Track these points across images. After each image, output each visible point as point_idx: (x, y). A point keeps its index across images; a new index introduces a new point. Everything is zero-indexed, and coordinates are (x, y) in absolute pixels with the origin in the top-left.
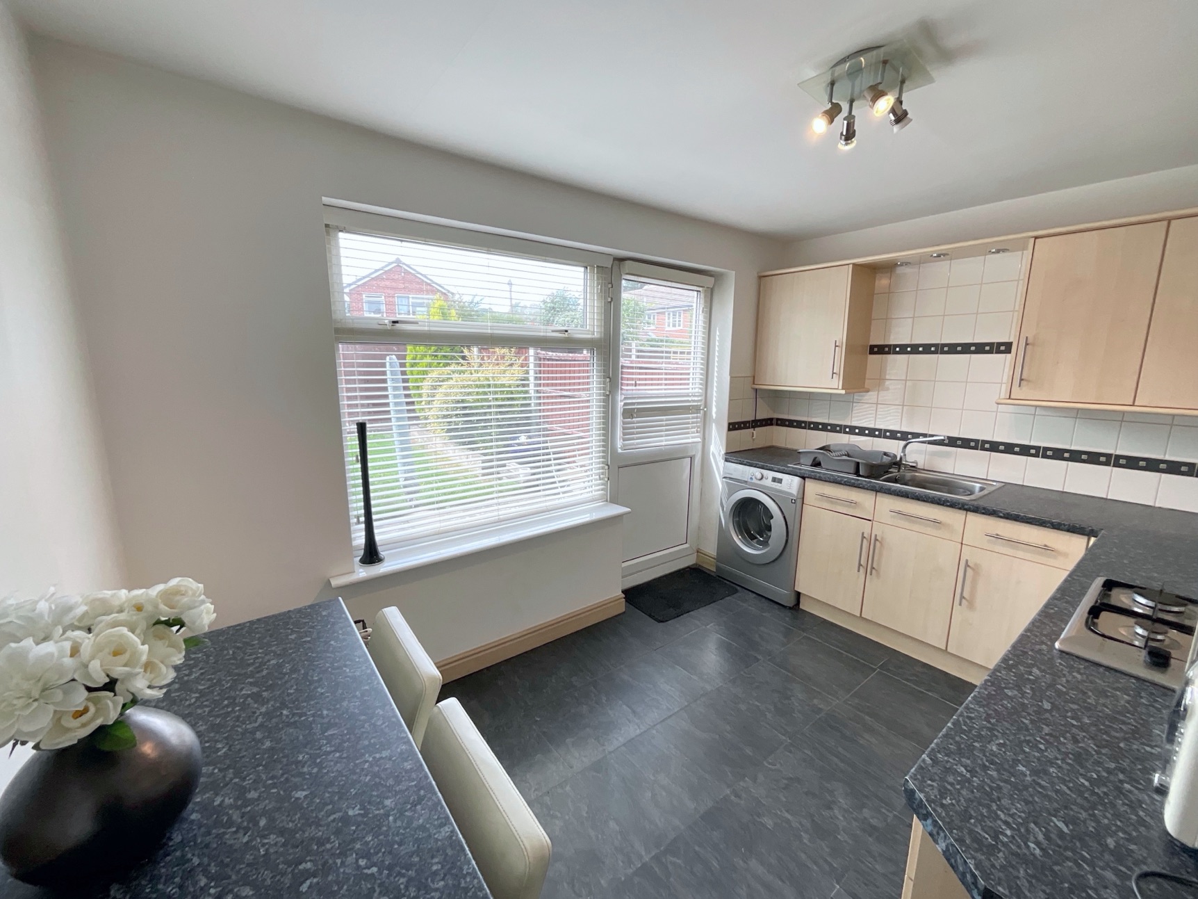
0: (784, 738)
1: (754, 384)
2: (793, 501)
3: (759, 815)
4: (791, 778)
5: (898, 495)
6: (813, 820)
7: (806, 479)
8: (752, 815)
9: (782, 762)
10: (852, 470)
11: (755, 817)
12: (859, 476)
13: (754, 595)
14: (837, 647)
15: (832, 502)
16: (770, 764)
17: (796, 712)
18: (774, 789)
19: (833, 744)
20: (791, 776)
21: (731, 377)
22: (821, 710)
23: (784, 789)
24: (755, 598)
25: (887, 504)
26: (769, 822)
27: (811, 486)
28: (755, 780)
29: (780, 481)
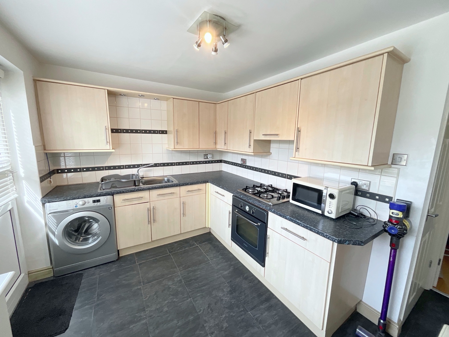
0: (189, 300)
1: (45, 150)
2: (110, 208)
3: (222, 327)
4: (208, 307)
5: (159, 188)
6: (226, 308)
7: (114, 195)
8: (222, 331)
9: (200, 306)
10: (133, 184)
11: (223, 329)
12: (136, 186)
13: (94, 268)
14: (153, 258)
15: (130, 201)
16: (199, 312)
17: (178, 289)
18: (212, 316)
19: (197, 285)
20: (207, 306)
21: (35, 147)
22: (180, 280)
23: (212, 312)
24: (95, 269)
25: (155, 193)
26: (225, 325)
27: (117, 197)
28: (206, 322)
29: (98, 201)
